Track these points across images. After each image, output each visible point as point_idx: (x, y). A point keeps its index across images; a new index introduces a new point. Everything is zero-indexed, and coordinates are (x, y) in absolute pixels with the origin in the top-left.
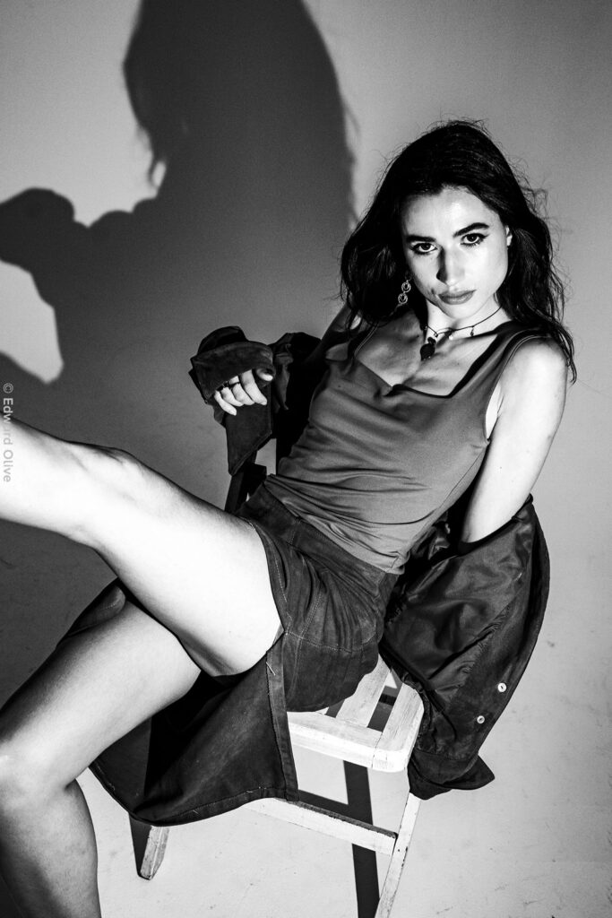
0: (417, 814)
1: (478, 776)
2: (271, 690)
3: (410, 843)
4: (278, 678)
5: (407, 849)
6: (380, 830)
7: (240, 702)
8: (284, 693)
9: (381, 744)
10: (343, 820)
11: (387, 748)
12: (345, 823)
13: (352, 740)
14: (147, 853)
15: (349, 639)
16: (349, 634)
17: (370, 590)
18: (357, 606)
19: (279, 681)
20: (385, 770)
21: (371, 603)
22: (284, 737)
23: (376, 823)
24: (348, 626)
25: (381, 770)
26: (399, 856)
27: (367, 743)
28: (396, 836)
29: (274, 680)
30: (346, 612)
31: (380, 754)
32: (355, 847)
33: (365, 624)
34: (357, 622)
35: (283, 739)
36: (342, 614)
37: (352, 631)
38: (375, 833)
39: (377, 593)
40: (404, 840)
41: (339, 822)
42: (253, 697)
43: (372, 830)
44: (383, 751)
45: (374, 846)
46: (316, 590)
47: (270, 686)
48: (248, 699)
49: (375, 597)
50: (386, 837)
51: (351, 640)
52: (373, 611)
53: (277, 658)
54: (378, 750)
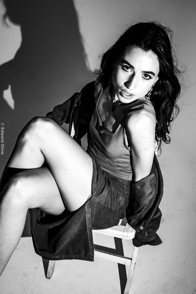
0: (138, 252)
1: (157, 241)
2: (86, 217)
3: (136, 261)
4: (89, 213)
5: (135, 263)
6: (126, 258)
7: (75, 220)
8: (91, 218)
9: (125, 230)
10: (114, 255)
11: (127, 232)
12: (114, 256)
13: (116, 230)
14: (48, 270)
15: (115, 203)
16: (115, 202)
17: (123, 186)
18: (119, 192)
19: (89, 214)
20: (127, 239)
21: (123, 191)
22: (90, 235)
23: (125, 256)
24: (115, 199)
25: (126, 239)
26: (133, 266)
27: (121, 230)
28: (131, 259)
29: (88, 213)
30: (115, 194)
31: (125, 234)
32: (118, 264)
33: (121, 199)
34: (118, 198)
35: (90, 236)
36: (114, 195)
37: (117, 201)
38: (125, 259)
39: (125, 187)
40: (134, 260)
41: (112, 256)
42: (80, 219)
43: (123, 258)
44: (126, 233)
45: (124, 263)
46: (106, 185)
47: (86, 216)
48: (78, 219)
49: (125, 189)
50: (128, 260)
51: (116, 204)
52: (124, 194)
53: (89, 206)
54: (125, 233)
